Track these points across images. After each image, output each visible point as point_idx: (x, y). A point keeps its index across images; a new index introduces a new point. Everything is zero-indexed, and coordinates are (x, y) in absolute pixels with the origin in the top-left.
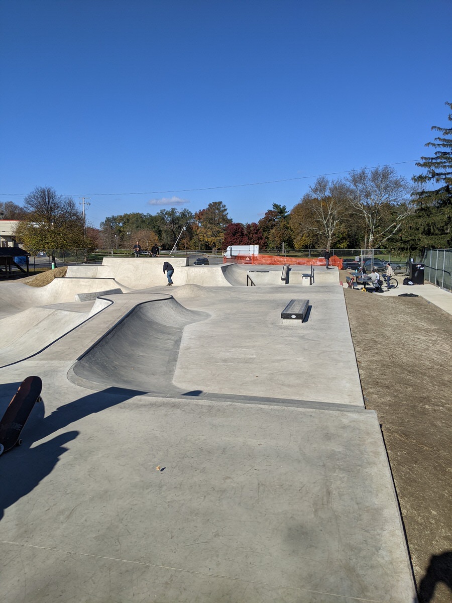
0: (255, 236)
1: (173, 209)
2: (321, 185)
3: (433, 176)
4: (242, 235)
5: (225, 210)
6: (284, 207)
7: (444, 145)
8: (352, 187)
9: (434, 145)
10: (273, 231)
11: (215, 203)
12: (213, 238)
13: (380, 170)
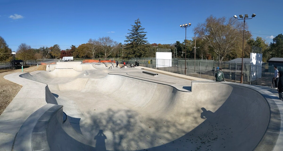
0: (69, 54)
1: (44, 47)
2: (91, 40)
3: (129, 41)
4: (66, 54)
5: (58, 47)
6: (75, 46)
7: (131, 34)
8: (100, 41)
9: (129, 34)
10: (74, 52)
11: (56, 45)
12: (57, 55)
13: (107, 37)
